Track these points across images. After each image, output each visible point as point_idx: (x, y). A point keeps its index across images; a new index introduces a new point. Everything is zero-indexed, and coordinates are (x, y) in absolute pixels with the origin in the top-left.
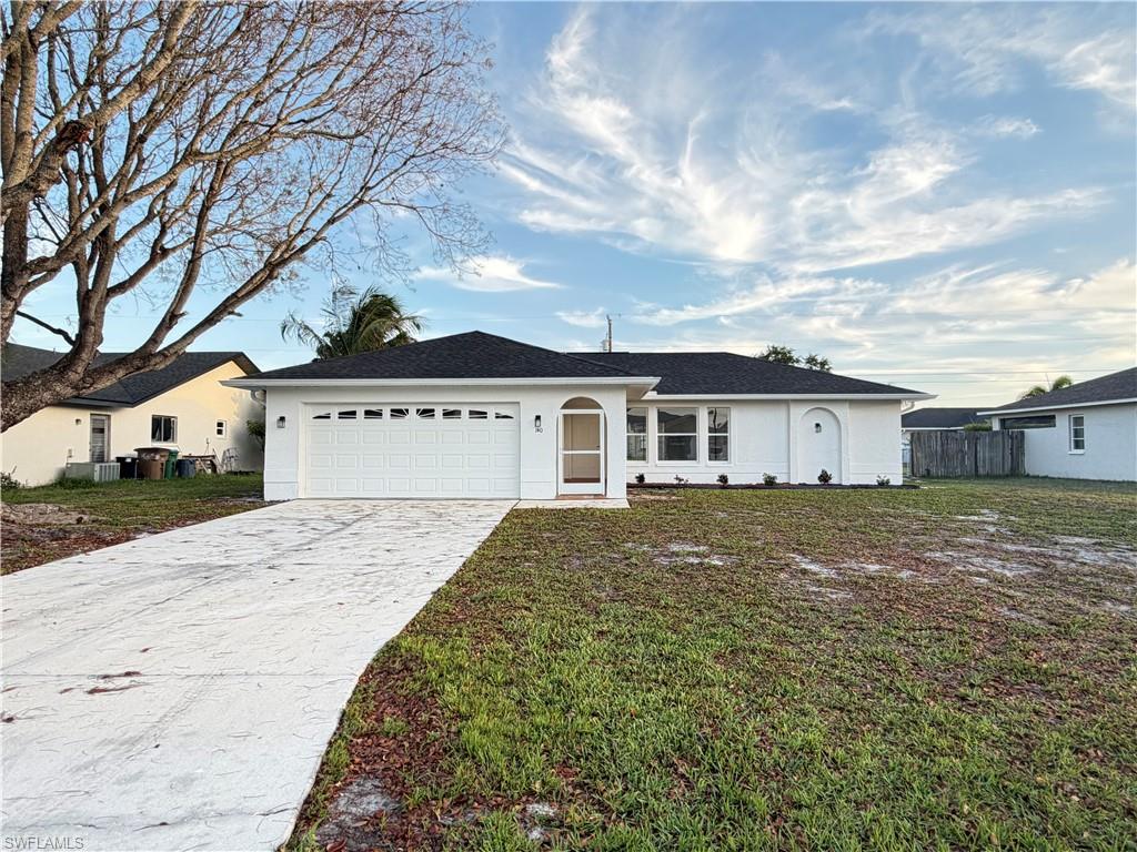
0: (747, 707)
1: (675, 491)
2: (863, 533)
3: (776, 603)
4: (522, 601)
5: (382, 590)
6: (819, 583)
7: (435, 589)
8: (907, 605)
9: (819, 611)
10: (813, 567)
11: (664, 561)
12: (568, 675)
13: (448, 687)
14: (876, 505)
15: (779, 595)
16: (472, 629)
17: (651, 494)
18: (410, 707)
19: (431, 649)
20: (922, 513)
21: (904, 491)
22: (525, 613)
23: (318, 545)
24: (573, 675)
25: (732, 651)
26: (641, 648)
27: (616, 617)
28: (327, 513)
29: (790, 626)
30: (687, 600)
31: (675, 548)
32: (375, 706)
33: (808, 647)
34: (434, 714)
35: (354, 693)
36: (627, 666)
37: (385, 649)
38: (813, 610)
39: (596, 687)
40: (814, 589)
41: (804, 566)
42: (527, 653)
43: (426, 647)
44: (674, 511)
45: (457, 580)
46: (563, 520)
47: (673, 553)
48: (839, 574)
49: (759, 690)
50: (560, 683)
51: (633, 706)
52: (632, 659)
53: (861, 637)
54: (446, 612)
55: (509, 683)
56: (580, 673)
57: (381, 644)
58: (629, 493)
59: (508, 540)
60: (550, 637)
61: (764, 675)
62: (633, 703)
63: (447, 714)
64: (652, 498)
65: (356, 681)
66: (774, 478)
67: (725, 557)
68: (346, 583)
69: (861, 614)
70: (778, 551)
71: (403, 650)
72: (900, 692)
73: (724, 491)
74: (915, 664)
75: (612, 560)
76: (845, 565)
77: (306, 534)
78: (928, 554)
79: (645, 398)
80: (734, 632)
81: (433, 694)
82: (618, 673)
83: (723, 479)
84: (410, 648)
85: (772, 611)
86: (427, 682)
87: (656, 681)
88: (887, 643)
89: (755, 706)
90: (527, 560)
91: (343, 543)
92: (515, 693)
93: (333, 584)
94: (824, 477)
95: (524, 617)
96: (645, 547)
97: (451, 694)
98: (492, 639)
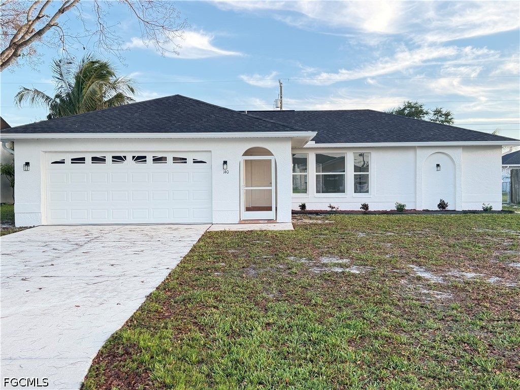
0: (368, 377)
1: (328, 216)
2: (466, 249)
3: (396, 302)
4: (212, 301)
5: (108, 295)
6: (429, 287)
7: (148, 294)
8: (491, 303)
9: (427, 308)
10: (427, 275)
11: (317, 271)
12: (243, 355)
13: (157, 365)
14: (479, 227)
15: (398, 296)
16: (175, 323)
17: (311, 218)
18: (131, 380)
19: (145, 339)
20: (513, 233)
21: (502, 215)
22: (214, 310)
23: (59, 261)
24: (246, 355)
25: (361, 337)
26: (296, 335)
27: (279, 312)
28: (64, 237)
29: (405, 319)
30: (331, 299)
31: (325, 260)
32: (105, 380)
33: (416, 334)
34: (147, 385)
35: (90, 371)
36: (285, 349)
37: (112, 339)
38: (422, 307)
39: (263, 363)
40: (426, 291)
41: (419, 274)
42: (214, 340)
43: (141, 337)
44: (327, 232)
45: (164, 287)
46: (244, 239)
47: (323, 264)
48: (444, 280)
49: (378, 365)
50: (237, 361)
51: (288, 376)
52: (289, 343)
53: (455, 326)
54: (156, 311)
55: (201, 362)
56: (251, 354)
57: (108, 336)
58: (293, 218)
59: (202, 256)
60: (231, 328)
61: (382, 354)
62: (288, 374)
63: (156, 384)
64: (311, 221)
65: (90, 363)
66: (404, 206)
67: (361, 267)
68: (80, 291)
69: (457, 310)
70: (401, 263)
71: (124, 340)
72: (477, 364)
73: (365, 216)
74: (490, 345)
75: (278, 270)
76: (450, 273)
77: (50, 253)
78: (511, 265)
79: (306, 146)
80: (364, 324)
81: (146, 370)
82: (279, 354)
83: (365, 207)
84: (130, 338)
85: (393, 308)
86: (142, 363)
87: (305, 359)
88: (473, 330)
89: (374, 376)
90: (217, 271)
91: (78, 260)
92: (205, 369)
93: (72, 291)
94: (442, 205)
95: (212, 314)
96: (303, 260)
97: (159, 371)
98: (190, 330)
